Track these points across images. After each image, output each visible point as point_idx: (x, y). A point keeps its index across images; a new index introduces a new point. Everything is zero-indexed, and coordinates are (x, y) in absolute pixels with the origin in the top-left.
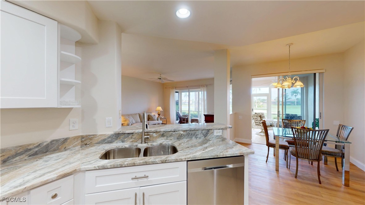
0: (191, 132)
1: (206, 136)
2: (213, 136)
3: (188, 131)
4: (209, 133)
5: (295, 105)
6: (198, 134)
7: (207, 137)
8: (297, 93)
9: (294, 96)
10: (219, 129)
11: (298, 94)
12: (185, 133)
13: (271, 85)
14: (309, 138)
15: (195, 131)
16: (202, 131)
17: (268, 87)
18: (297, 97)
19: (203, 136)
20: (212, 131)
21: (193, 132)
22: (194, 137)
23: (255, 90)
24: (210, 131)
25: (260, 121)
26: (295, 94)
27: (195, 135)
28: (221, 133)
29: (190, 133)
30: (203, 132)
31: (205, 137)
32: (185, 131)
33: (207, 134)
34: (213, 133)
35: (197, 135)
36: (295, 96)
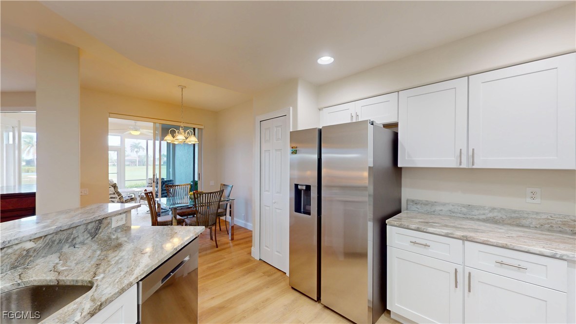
0: (57, 238)
1: (97, 234)
2: (109, 231)
3: (49, 237)
4: (103, 226)
5: (136, 165)
6: (78, 236)
7: (97, 236)
8: (139, 148)
9: (134, 152)
10: (121, 214)
11: (141, 149)
12: (40, 244)
13: (127, 133)
14: (203, 203)
15: (68, 232)
16: (87, 226)
17: (119, 136)
18: (139, 154)
19: (89, 235)
20: (108, 220)
21: (63, 236)
22: (67, 246)
23: (113, 140)
24: (104, 220)
25: (114, 193)
26: (136, 150)
27: (70, 240)
28: (124, 219)
29: (54, 239)
30: (90, 227)
31: (94, 237)
32: (41, 237)
33: (97, 229)
34: (109, 223)
35: (74, 238)
36: (137, 152)
